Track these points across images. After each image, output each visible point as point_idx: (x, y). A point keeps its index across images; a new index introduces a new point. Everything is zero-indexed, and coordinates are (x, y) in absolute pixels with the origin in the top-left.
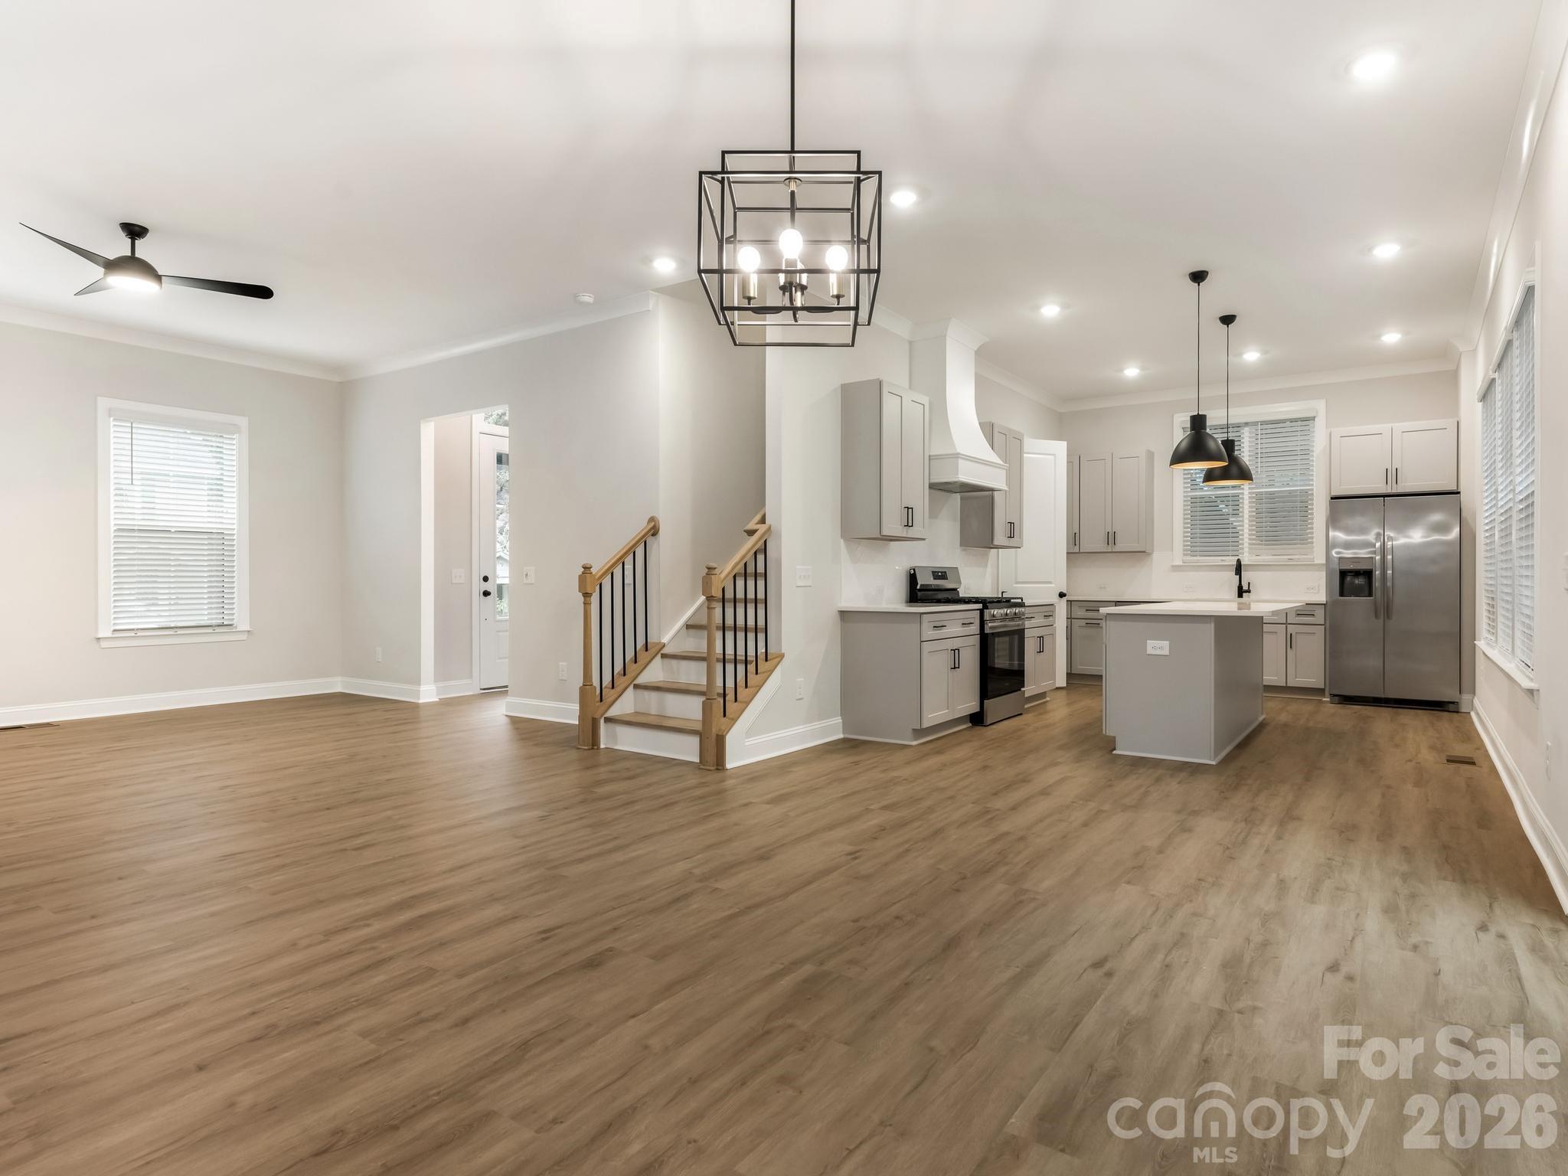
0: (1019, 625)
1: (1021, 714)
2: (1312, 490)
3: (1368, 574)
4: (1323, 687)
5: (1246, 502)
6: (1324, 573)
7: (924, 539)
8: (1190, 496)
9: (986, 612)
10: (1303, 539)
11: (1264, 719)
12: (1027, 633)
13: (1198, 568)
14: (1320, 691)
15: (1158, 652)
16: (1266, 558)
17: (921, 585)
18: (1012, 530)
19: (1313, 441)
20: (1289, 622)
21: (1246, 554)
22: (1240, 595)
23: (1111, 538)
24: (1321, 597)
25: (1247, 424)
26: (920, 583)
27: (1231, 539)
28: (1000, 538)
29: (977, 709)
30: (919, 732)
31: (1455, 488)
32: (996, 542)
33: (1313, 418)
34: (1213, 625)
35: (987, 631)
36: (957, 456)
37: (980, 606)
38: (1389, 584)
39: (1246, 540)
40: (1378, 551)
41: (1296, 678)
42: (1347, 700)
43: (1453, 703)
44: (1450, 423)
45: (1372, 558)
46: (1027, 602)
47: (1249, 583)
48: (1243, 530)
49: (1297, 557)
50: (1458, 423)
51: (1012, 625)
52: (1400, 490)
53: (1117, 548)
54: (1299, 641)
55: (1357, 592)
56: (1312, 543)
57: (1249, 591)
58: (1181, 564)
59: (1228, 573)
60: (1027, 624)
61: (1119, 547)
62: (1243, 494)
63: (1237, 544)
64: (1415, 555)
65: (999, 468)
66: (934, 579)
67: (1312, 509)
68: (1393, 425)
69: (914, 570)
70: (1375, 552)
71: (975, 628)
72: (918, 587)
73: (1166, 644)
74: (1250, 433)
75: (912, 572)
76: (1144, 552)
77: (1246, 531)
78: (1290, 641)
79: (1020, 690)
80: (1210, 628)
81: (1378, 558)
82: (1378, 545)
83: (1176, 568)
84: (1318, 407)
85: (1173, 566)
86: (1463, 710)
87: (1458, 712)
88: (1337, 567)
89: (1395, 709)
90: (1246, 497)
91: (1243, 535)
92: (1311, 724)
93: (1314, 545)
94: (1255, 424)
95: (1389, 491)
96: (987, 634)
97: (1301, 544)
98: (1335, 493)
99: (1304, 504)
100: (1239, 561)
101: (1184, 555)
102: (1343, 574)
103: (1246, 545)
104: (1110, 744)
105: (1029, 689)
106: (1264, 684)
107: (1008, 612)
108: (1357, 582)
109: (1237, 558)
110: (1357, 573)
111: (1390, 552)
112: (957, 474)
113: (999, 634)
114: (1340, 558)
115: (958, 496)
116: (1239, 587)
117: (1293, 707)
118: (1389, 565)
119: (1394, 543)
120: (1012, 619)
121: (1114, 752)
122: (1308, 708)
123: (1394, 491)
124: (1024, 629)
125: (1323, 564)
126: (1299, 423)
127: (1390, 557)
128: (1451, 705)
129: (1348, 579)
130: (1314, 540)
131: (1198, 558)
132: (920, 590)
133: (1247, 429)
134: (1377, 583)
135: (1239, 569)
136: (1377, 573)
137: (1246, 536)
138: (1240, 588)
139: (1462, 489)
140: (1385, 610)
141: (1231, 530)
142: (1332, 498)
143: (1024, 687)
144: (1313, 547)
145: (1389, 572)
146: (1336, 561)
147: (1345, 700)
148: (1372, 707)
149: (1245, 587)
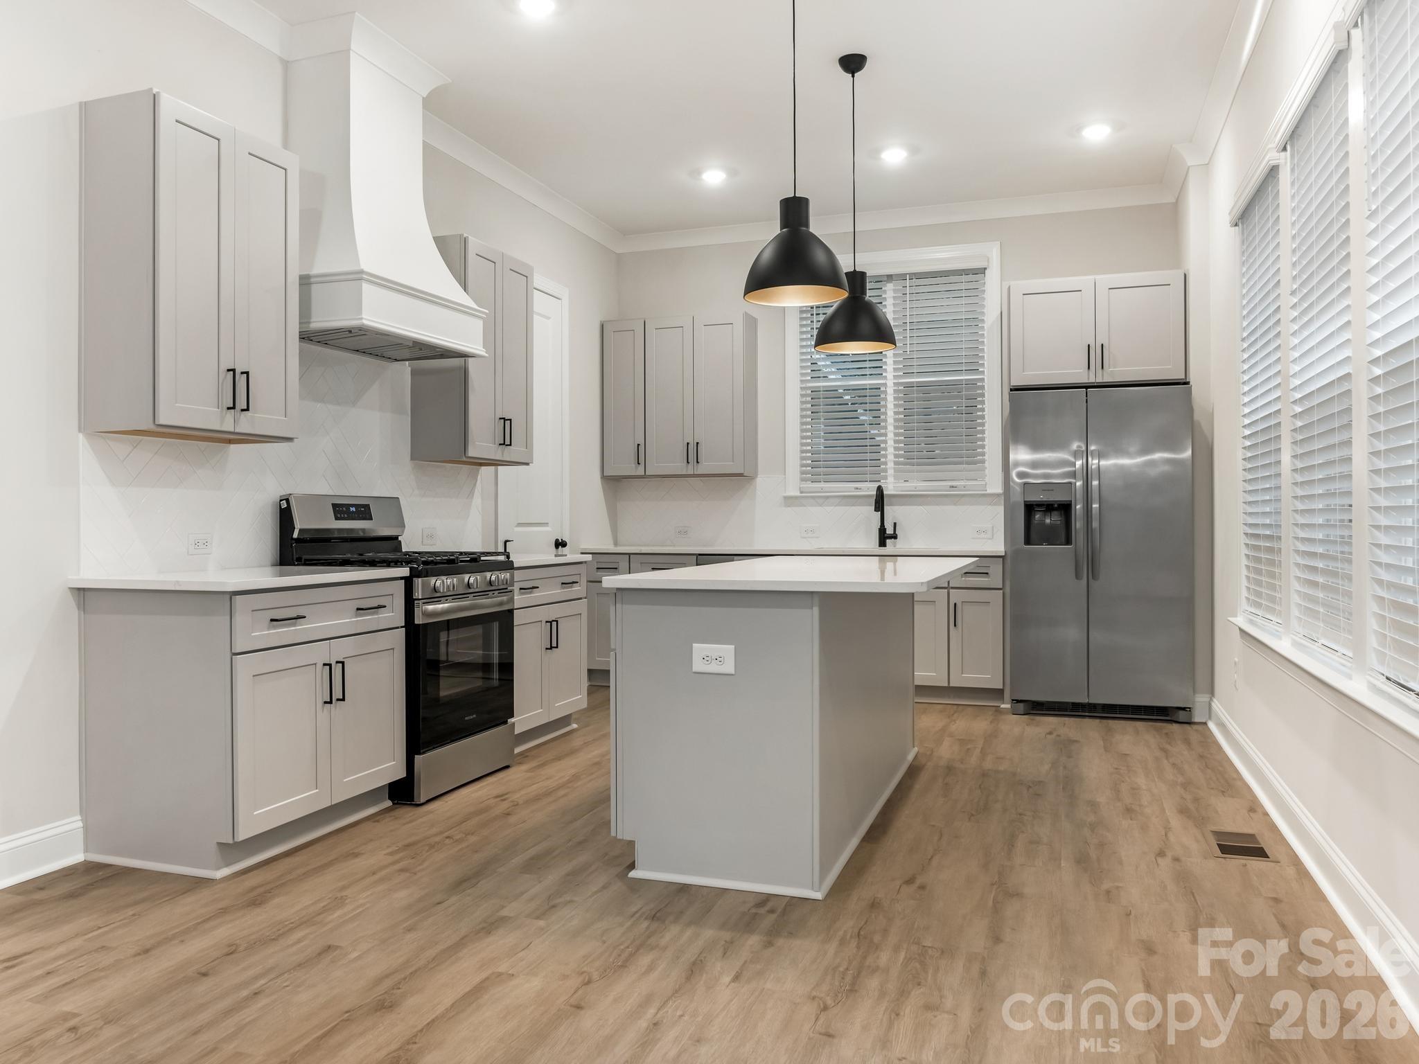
0: (501, 604)
1: (507, 767)
2: (983, 380)
3: (1065, 508)
4: (1001, 688)
5: (890, 398)
6: (1002, 508)
7: (290, 439)
8: (810, 388)
9: (418, 582)
10: (971, 456)
11: (916, 757)
12: (518, 618)
13: (826, 499)
14: (998, 693)
15: (714, 668)
16: (916, 485)
17: (301, 530)
18: (506, 431)
19: (983, 306)
20: (951, 585)
21: (891, 479)
22: (882, 543)
23: (692, 452)
24: (997, 546)
25: (890, 278)
26: (298, 525)
27: (868, 456)
28: (481, 443)
29: (401, 774)
30: (231, 850)
31: (1184, 377)
32: (472, 452)
33: (982, 271)
34: (816, 610)
35: (419, 620)
36: (358, 276)
37: (404, 571)
38: (1095, 524)
39: (891, 457)
40: (1079, 475)
41: (962, 674)
42: (1036, 708)
43: (1184, 709)
44: (1175, 277)
45: (1070, 483)
46: (518, 560)
47: (895, 524)
48: (885, 442)
49: (962, 483)
50: (1185, 275)
51: (488, 604)
52: (1108, 379)
53: (701, 470)
54: (966, 614)
55: (1049, 537)
56: (983, 462)
57: (894, 537)
58: (798, 494)
59: (865, 507)
60: (519, 599)
61: (705, 467)
62: (885, 385)
63: (877, 462)
64: (1131, 481)
65: (474, 315)
66: (337, 518)
67: (983, 410)
68: (1098, 277)
69: (287, 500)
70: (1073, 474)
71: (394, 615)
72: (295, 535)
73: (728, 650)
74: (895, 291)
75: (284, 505)
76: (741, 475)
77: (891, 443)
78: (954, 614)
79: (506, 722)
80: (810, 618)
81: (1079, 484)
82: (1079, 463)
83: (789, 501)
84: (989, 253)
85: (786, 498)
86: (1196, 719)
87: (1189, 723)
88: (1018, 498)
89: (1105, 721)
90: (890, 390)
91: (885, 449)
92: (988, 764)
93: (987, 464)
94: (902, 277)
95: (1092, 380)
96: (419, 625)
97: (968, 463)
98: (1016, 382)
99: (970, 403)
100: (880, 490)
101: (803, 480)
102: (1030, 508)
103: (891, 465)
104: (625, 857)
105: (522, 720)
106: (917, 683)
107: (472, 580)
108: (1048, 521)
109: (876, 485)
110: (1049, 507)
111: (1095, 475)
112: (361, 314)
113: (449, 625)
114: (1025, 484)
115: (406, 367)
116: (880, 529)
117: (960, 725)
118: (1095, 495)
119: (1103, 463)
120: (484, 593)
121: (632, 874)
122: (980, 725)
123: (1099, 380)
124: (511, 612)
125: (998, 495)
126: (964, 278)
127: (1095, 483)
128: (1181, 712)
129: (1037, 516)
130: (986, 457)
131: (822, 485)
132: (298, 540)
133: (889, 287)
134: (1078, 524)
135: (880, 502)
136: (1078, 507)
137: (891, 450)
138: (882, 530)
139: (1192, 379)
140: (1090, 566)
141: (868, 442)
142: (1011, 390)
143: (512, 716)
144: (984, 469)
145: (1095, 506)
146: (1018, 489)
147: (1033, 708)
148: (1072, 719)
149: (890, 531)
